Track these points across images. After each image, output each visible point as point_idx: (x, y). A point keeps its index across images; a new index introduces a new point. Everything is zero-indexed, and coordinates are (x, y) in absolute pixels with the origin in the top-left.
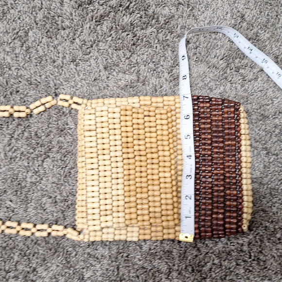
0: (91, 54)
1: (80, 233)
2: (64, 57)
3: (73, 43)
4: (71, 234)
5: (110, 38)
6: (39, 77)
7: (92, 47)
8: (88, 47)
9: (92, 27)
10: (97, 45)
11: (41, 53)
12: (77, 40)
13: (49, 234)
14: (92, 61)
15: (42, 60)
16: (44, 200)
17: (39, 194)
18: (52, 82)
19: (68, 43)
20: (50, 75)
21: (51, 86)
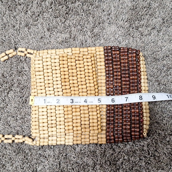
0: (39, 21)
1: (33, 140)
2: (20, 23)
3: (26, 14)
4: (28, 141)
5: (51, 10)
6: (4, 37)
7: (39, 16)
8: (36, 16)
9: (39, 3)
10: (42, 15)
11: (5, 21)
12: (29, 12)
13: (13, 141)
14: (39, 25)
15: (6, 25)
16: (9, 119)
17: (6, 115)
18: (13, 40)
19: (23, 14)
20: (11, 35)
21: (12, 43)
